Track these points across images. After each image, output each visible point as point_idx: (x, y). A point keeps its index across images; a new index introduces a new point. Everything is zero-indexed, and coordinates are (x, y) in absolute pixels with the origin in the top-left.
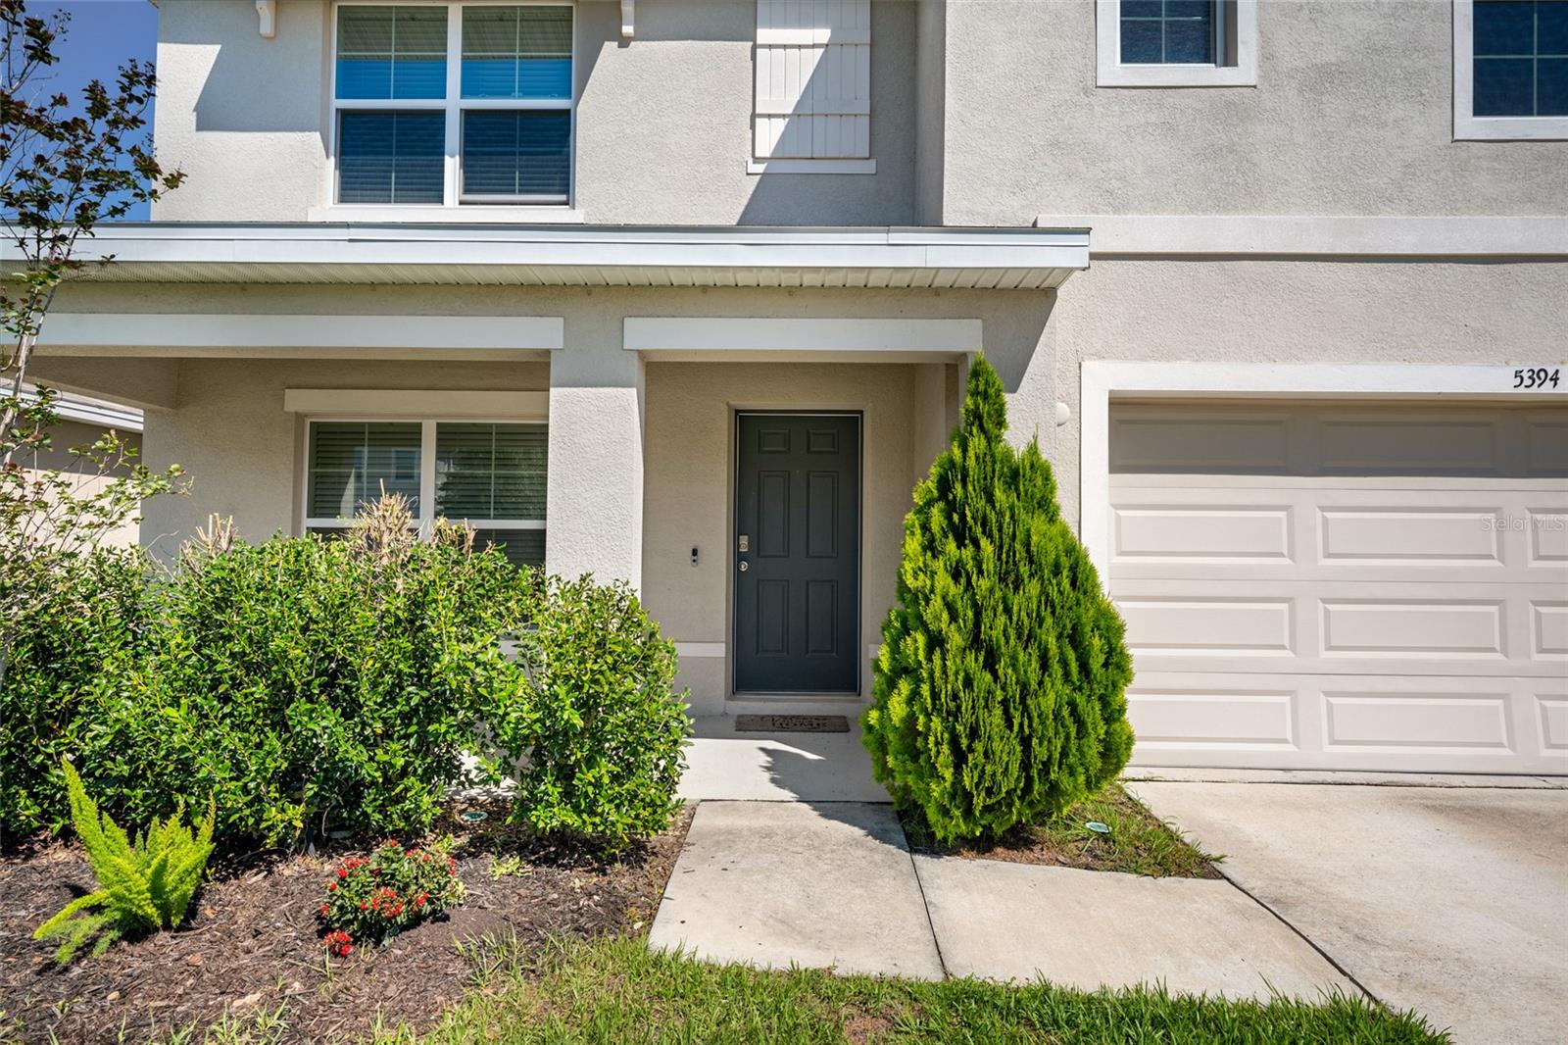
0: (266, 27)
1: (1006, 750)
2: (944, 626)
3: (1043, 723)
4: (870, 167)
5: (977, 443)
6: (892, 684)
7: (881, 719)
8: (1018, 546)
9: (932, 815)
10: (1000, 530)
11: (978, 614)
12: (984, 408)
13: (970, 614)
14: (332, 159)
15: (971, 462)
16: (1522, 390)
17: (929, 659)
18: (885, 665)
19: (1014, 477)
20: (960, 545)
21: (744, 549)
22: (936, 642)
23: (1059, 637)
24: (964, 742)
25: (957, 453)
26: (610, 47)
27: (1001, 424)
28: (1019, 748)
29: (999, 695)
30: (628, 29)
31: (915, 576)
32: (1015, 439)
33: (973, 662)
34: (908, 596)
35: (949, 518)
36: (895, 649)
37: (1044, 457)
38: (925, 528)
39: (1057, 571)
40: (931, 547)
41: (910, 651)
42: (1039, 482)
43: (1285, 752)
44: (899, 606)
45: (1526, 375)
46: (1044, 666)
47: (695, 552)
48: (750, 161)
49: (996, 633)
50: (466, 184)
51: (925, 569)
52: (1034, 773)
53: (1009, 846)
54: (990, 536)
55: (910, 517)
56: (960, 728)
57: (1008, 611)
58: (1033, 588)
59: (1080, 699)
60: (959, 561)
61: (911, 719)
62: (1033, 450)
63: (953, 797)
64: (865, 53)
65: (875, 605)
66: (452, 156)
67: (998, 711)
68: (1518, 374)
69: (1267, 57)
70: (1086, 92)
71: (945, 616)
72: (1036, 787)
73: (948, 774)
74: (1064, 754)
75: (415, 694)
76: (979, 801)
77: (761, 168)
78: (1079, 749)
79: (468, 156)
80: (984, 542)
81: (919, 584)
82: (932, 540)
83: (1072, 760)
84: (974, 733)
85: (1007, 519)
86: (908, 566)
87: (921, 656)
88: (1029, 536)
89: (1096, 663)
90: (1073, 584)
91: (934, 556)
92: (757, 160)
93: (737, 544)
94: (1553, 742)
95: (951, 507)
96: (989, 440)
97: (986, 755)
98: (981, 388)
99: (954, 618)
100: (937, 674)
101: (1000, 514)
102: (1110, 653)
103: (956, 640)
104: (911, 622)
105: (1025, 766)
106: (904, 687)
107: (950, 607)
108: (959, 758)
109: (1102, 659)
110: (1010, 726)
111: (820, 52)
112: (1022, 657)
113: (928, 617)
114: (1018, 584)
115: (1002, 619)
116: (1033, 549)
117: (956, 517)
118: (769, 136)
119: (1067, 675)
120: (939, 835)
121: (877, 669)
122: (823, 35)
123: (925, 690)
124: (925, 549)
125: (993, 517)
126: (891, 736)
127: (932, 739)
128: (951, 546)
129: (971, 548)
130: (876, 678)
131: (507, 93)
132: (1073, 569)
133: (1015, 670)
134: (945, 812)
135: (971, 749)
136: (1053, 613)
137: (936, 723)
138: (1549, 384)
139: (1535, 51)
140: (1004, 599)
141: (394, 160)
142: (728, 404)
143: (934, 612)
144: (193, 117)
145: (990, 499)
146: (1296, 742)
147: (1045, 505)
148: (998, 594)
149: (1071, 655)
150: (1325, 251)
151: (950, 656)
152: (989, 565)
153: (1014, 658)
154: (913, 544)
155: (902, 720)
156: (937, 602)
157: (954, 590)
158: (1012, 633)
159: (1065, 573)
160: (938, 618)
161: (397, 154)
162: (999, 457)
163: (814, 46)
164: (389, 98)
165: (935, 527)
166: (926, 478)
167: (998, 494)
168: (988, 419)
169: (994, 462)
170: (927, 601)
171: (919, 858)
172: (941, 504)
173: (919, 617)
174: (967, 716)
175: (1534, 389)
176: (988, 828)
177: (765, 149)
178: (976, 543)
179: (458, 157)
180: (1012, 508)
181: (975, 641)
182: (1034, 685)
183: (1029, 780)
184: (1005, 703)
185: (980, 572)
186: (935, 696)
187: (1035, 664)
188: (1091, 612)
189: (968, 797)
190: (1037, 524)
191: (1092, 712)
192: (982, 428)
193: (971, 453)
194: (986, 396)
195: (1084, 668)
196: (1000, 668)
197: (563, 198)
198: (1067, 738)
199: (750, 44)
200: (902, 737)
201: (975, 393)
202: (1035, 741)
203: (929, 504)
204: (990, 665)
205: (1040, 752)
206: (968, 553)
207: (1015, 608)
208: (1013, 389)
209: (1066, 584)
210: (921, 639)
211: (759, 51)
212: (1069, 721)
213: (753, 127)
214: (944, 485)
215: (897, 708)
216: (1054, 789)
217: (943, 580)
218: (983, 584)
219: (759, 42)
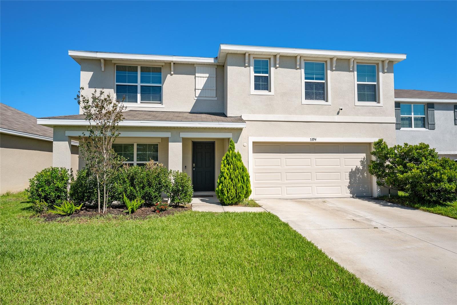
0: (103, 69)
1: (233, 191)
2: (226, 176)
3: (238, 188)
4: (216, 99)
5: (231, 152)
6: (219, 184)
7: (218, 189)
8: (236, 166)
9: (225, 201)
10: (234, 164)
11: (230, 175)
12: (232, 147)
13: (229, 174)
14: (115, 94)
15: (230, 154)
16: (311, 141)
17: (224, 181)
18: (219, 182)
19: (236, 157)
20: (229, 165)
21: (194, 166)
22: (225, 178)
23: (241, 177)
24: (228, 191)
25: (228, 153)
26: (169, 75)
27: (234, 149)
28: (235, 191)
29: (233, 184)
30: (172, 73)
31: (223, 170)
32: (236, 151)
33: (230, 181)
34: (222, 173)
35: (227, 162)
36: (220, 179)
37: (240, 153)
38: (224, 163)
39: (241, 169)
40: (225, 166)
41: (222, 180)
42: (239, 157)
43: (280, 196)
44: (221, 174)
45: (312, 139)
46: (239, 181)
47: (186, 167)
48: (195, 97)
49: (233, 177)
50: (141, 99)
51: (224, 169)
52: (237, 194)
53: (234, 205)
54: (232, 164)
55: (222, 162)
56: (228, 189)
57: (234, 174)
58: (237, 171)
59: (243, 185)
60: (228, 168)
61: (222, 188)
62: (238, 152)
63: (227, 197)
64: (215, 79)
65: (217, 174)
66: (139, 94)
67: (233, 186)
68: (311, 139)
69: (275, 91)
70: (249, 95)
71: (226, 175)
72: (238, 196)
73: (227, 195)
74: (241, 192)
75: (159, 186)
76: (230, 198)
77: (196, 98)
78: (243, 191)
79: (142, 94)
80: (231, 165)
81: (223, 171)
82: (225, 165)
83: (242, 192)
84: (230, 189)
85: (234, 162)
86: (222, 168)
87: (223, 180)
88: (237, 164)
89: (245, 180)
90: (243, 171)
91: (225, 167)
92: (196, 97)
93: (193, 165)
94: (318, 193)
95: (227, 160)
96: (232, 151)
97: (231, 192)
98: (231, 144)
99: (227, 175)
100: (225, 182)
101: (234, 161)
102: (247, 179)
103: (228, 178)
104: (222, 176)
105: (236, 193)
106: (221, 184)
107: (227, 174)
108: (228, 192)
109: (246, 180)
110: (234, 188)
111: (207, 78)
112: (236, 180)
113: (224, 175)
114: (236, 170)
115: (234, 175)
116: (238, 166)
117: (228, 162)
118: (198, 93)
119: (242, 182)
120: (226, 203)
121: (218, 182)
122: (207, 75)
123: (224, 184)
124: (224, 166)
125: (233, 162)
126: (220, 191)
127: (224, 191)
128: (227, 166)
129: (230, 166)
130: (217, 184)
131: (149, 82)
132: (243, 168)
133: (235, 181)
134: (226, 200)
135: (229, 191)
136: (240, 174)
137: (225, 189)
138: (315, 140)
139: (314, 90)
140: (234, 173)
141: (127, 94)
142: (191, 140)
143: (225, 174)
144: (88, 85)
145: (232, 159)
146: (281, 194)
147: (240, 160)
148: (233, 172)
149: (242, 180)
150: (284, 120)
151: (227, 180)
152: (232, 168)
153: (235, 180)
154: (222, 166)
155: (221, 189)
156: (225, 173)
157: (228, 171)
158: (235, 177)
159: (242, 169)
160: (225, 175)
161: (128, 93)
162: (234, 153)
163: (206, 77)
164: (126, 83)
165: (225, 163)
166: (224, 156)
167: (233, 159)
168: (232, 148)
169: (233, 154)
170: (224, 173)
171: (223, 206)
172: (226, 160)
173: (223, 175)
174: (229, 187)
175: (313, 141)
176: (232, 202)
177: (197, 95)
178: (230, 165)
179: (140, 94)
180: (235, 161)
181: (230, 178)
182: (237, 183)
183: (237, 195)
184: (233, 185)
185: (231, 169)
186: (225, 185)
187: (237, 181)
188: (245, 174)
189: (229, 197)
190: (238, 163)
191: (245, 187)
192: (232, 150)
193: (230, 153)
194: (232, 145)
195: (244, 181)
196: (233, 181)
197: (160, 102)
198: (241, 190)
199: (194, 76)
200: (221, 191)
201: (231, 145)
202: (237, 190)
203: (225, 160)
204: (232, 181)
205: (238, 191)
206: (229, 166)
207: (235, 174)
208: (236, 143)
209: (242, 171)
210: (223, 178)
211: (196, 78)
212: (242, 188)
213: (195, 91)
214: (227, 158)
215: (220, 187)
216: (240, 196)
217: (226, 170)
218: (231, 171)
219: (196, 76)
